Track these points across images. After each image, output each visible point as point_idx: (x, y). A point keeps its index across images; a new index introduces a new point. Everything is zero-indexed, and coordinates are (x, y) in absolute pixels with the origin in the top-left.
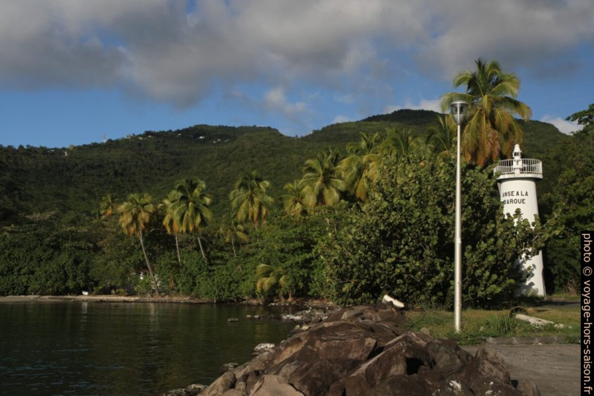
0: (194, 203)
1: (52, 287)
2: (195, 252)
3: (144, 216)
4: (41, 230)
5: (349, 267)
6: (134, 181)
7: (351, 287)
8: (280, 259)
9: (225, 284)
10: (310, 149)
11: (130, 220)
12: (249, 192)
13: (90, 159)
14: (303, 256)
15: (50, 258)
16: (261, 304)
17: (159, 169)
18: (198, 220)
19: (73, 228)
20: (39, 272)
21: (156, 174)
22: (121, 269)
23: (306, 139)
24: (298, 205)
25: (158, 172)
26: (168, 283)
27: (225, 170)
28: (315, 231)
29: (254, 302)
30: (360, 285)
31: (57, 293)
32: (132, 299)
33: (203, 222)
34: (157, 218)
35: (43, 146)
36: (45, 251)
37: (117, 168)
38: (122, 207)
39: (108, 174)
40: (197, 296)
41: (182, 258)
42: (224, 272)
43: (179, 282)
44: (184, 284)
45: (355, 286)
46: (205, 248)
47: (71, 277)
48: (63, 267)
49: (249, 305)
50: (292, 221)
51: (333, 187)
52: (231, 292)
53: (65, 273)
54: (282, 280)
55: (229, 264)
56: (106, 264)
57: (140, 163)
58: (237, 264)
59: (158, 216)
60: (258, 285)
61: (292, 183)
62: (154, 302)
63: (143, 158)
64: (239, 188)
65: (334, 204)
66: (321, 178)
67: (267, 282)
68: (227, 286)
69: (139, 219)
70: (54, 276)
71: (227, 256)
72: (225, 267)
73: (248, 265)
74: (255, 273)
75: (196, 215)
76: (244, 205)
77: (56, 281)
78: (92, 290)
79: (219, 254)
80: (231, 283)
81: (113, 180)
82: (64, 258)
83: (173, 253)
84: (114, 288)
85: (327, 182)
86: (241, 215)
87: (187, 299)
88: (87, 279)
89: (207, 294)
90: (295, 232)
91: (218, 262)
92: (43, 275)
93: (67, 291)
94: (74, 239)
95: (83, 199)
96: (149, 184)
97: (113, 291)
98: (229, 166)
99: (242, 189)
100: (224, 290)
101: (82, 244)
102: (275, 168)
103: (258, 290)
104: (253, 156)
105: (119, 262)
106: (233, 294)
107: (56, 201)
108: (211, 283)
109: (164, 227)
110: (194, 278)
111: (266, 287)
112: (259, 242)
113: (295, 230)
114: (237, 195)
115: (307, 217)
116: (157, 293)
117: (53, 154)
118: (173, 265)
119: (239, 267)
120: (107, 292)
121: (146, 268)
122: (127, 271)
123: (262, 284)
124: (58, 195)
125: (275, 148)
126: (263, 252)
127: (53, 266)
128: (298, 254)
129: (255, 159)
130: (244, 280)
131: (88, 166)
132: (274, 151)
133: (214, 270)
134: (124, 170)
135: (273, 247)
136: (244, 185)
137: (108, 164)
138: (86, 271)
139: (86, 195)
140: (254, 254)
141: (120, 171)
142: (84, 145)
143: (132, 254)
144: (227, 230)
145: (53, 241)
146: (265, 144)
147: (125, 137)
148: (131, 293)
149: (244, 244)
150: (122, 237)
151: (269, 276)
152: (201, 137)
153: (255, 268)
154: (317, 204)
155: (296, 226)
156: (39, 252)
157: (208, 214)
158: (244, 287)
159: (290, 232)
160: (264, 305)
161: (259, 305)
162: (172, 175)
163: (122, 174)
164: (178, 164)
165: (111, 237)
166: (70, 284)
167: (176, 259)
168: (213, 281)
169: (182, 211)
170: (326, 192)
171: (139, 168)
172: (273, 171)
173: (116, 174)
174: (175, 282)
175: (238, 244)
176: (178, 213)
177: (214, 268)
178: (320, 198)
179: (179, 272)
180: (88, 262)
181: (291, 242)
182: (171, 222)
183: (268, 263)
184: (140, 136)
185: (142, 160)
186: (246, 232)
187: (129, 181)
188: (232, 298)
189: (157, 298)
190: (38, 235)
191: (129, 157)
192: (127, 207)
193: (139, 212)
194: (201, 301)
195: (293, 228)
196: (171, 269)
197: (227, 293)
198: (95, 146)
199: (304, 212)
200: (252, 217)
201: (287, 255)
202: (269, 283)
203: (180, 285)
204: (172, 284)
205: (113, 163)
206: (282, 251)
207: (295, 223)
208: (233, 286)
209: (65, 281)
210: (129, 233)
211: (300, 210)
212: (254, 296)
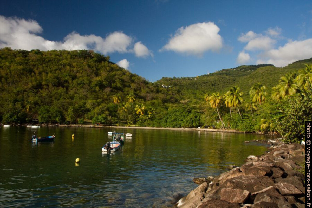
0: (236, 95)
1: (188, 125)
2: (237, 114)
3: (218, 101)
4: (185, 106)
5: (287, 126)
6: (219, 87)
7: (289, 135)
8: (270, 117)
9: (248, 126)
10: (287, 72)
11: (213, 102)
12: (257, 91)
13: (203, 80)
14: (279, 116)
15: (188, 116)
16: (263, 134)
17: (227, 82)
18: (237, 102)
19: (195, 105)
20: (184, 120)
21: (226, 84)
22: (211, 120)
23: (285, 68)
24: (278, 95)
25: (227, 84)
26: (227, 125)
27: (252, 82)
28: (285, 106)
29: (260, 133)
30: (293, 134)
31: (190, 127)
32: (215, 130)
33: (240, 102)
34: (222, 101)
35: (189, 77)
36: (186, 113)
37: (212, 83)
38: (210, 98)
39: (210, 85)
40: (238, 130)
41: (232, 116)
42: (248, 121)
43: (231, 125)
44: (233, 126)
45: (291, 134)
46: (241, 112)
47: (194, 122)
48: (192, 119)
49: (258, 134)
50: (275, 102)
51: (293, 87)
52: (251, 129)
53: (193, 121)
54: (271, 125)
55: (250, 118)
56: (206, 118)
57: (221, 81)
58: (253, 118)
59: (223, 101)
60: (261, 127)
61: (276, 86)
62: (222, 132)
63: (222, 79)
64: (253, 89)
65: (293, 94)
66: (287, 84)
67: (265, 126)
68: (249, 126)
69: (216, 102)
70: (189, 122)
71: (249, 115)
72: (248, 119)
73: (257, 119)
74: (260, 122)
75: (237, 100)
76: (255, 96)
77: (190, 123)
78: (201, 127)
79: (246, 115)
80: (251, 125)
81: (211, 87)
82: (192, 116)
83: (229, 114)
84: (209, 126)
85: (289, 86)
86: (254, 100)
87: (234, 131)
88: (200, 123)
89: (242, 129)
90: (276, 106)
91: (246, 117)
92: (185, 121)
93: (193, 127)
94: (195, 109)
95: (202, 94)
96: (224, 88)
97: (208, 127)
98: (254, 80)
99: (254, 90)
100: (248, 128)
101: (198, 111)
102: (272, 80)
103: (261, 129)
104: (263, 76)
105: (210, 117)
106: (252, 130)
107: (193, 95)
108: (243, 125)
109: (225, 104)
110: (237, 123)
111: (265, 128)
112: (262, 110)
113: (276, 105)
114: (252, 92)
115: (281, 100)
116: (223, 128)
117: (191, 79)
118: (229, 118)
119: (254, 119)
120: (206, 127)
121: (219, 119)
122: (213, 121)
123: (263, 126)
124: (193, 93)
125: (272, 72)
126: (263, 114)
127: (188, 118)
128: (278, 115)
129: (264, 77)
130: (256, 125)
131: (203, 83)
132: (271, 73)
133: (244, 121)
134: (215, 83)
135: (267, 112)
136: (255, 88)
137: (209, 82)
138: (199, 120)
139: (202, 93)
140: (259, 115)
141: (214, 84)
142: (202, 76)
143: (214, 114)
144: (249, 105)
145: (189, 110)
146: (268, 71)
147: (216, 72)
148: (215, 128)
149: (255, 111)
150: (211, 108)
151: (265, 123)
152: (243, 70)
153: (260, 120)
154: (286, 95)
155: (277, 104)
156: (184, 113)
157: (241, 100)
158: (256, 127)
159: (274, 107)
160: (264, 134)
161: (262, 134)
162: (232, 84)
163: (214, 85)
164: (234, 80)
165: (207, 108)
166: (194, 124)
167: (230, 116)
168: (244, 124)
169: (232, 99)
170: (290, 90)
171: (220, 83)
172: (271, 81)
173: (212, 85)
174: (230, 125)
175: (254, 111)
176: (230, 99)
177: (244, 120)
178: (287, 92)
179: (231, 121)
180: (200, 117)
181: (275, 110)
182: (228, 103)
183: (265, 118)
184: (221, 71)
185: (221, 80)
186: (256, 106)
187: (217, 87)
188: (251, 131)
189: (224, 130)
190: (184, 108)
191: (217, 79)
192: (212, 98)
193: (216, 99)
194: (239, 132)
195: (275, 104)
196: (228, 120)
197: (249, 129)
198: (205, 75)
199: (281, 98)
200: (259, 100)
201: (273, 115)
202: (266, 126)
203: (232, 126)
204: (229, 125)
205: (211, 81)
206: (271, 113)
207: (276, 103)
208: (252, 127)
209: (192, 123)
210: (213, 107)
211: (279, 97)
212: (260, 131)
